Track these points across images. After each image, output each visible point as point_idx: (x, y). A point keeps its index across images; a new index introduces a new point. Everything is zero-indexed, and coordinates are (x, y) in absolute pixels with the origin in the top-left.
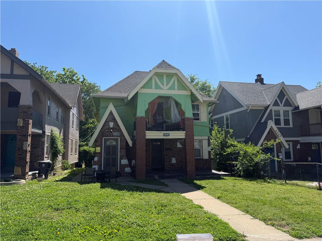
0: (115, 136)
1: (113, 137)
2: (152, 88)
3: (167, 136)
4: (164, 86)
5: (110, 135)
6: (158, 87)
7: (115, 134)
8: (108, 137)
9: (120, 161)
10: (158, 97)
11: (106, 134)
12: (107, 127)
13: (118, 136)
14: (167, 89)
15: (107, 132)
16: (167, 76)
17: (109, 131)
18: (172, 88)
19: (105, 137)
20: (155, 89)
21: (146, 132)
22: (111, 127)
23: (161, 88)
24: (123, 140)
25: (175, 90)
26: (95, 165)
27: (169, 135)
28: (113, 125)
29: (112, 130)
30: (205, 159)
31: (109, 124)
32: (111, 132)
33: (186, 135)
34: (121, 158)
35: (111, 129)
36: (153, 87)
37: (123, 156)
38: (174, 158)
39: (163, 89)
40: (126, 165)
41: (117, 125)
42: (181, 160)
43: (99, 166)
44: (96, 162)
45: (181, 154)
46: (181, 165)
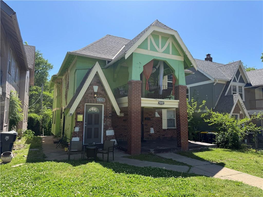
0: (99, 102)
1: (96, 103)
2: (147, 49)
4: (159, 48)
5: (94, 101)
6: (153, 49)
7: (100, 100)
8: (91, 103)
9: (105, 132)
10: (153, 60)
11: (88, 100)
12: (90, 90)
13: (102, 103)
15: (90, 97)
17: (92, 96)
18: (167, 52)
19: (88, 103)
20: (150, 50)
21: (142, 99)
22: (95, 91)
23: (156, 50)
24: (108, 107)
25: (169, 54)
26: (76, 137)
28: (98, 90)
29: (96, 95)
31: (93, 88)
32: (95, 97)
34: (106, 129)
35: (95, 93)
36: (149, 48)
37: (108, 126)
38: (153, 128)
39: (159, 51)
40: (111, 137)
41: (102, 90)
42: (159, 130)
43: (81, 138)
44: (77, 133)
45: (159, 124)
46: (159, 135)
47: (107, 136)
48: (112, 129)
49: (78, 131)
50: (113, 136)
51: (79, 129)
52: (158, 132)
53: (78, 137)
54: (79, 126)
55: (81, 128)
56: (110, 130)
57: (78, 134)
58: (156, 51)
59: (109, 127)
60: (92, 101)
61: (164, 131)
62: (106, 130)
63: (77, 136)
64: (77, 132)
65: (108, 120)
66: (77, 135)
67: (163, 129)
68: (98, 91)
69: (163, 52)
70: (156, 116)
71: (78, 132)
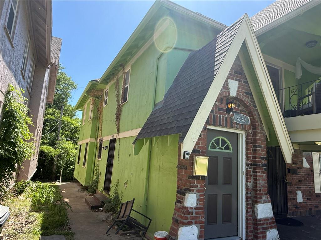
0: (236, 126)
5: (226, 121)
7: (238, 118)
8: (220, 126)
9: (251, 209)
11: (214, 116)
12: (222, 91)
13: (243, 127)
15: (219, 109)
17: (223, 106)
22: (231, 94)
24: (260, 140)
26: (189, 223)
28: (238, 91)
31: (227, 84)
32: (228, 111)
37: (261, 192)
40: (268, 222)
41: (246, 93)
43: (201, 227)
44: (192, 213)
45: (309, 183)
46: (310, 207)
47: (260, 220)
48: (269, 199)
49: (194, 205)
50: (272, 218)
51: (198, 200)
53: (196, 223)
54: (198, 191)
55: (201, 196)
56: (264, 203)
57: (194, 215)
59: (262, 194)
60: (223, 119)
61: (317, 197)
62: (257, 202)
63: (193, 221)
64: (191, 208)
65: (260, 174)
66: (193, 218)
67: (316, 194)
68: (237, 94)
70: (304, 167)
71: (196, 208)
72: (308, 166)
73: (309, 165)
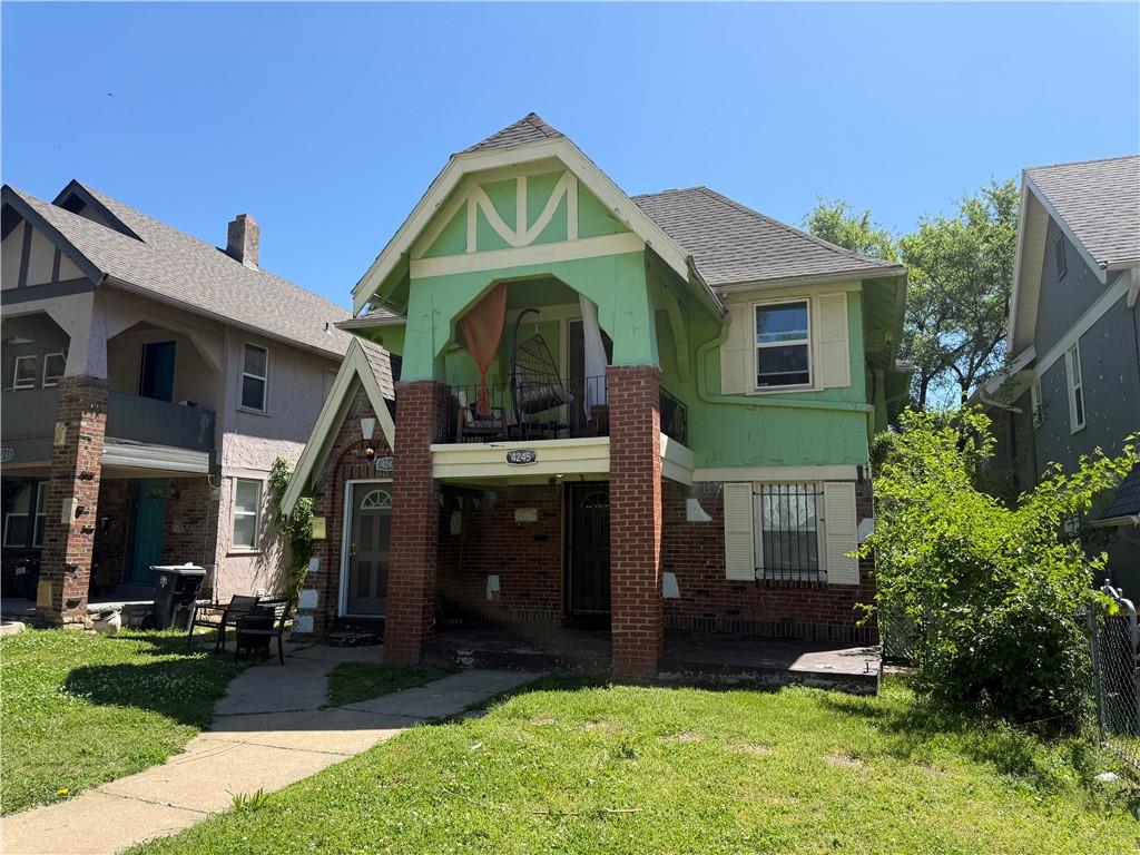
0: (382, 474)
2: (464, 250)
3: (522, 462)
4: (514, 230)
5: (367, 471)
6: (490, 241)
7: (383, 464)
8: (359, 478)
11: (352, 468)
13: (391, 475)
14: (532, 244)
16: (531, 182)
17: (363, 452)
18: (554, 233)
20: (478, 251)
22: (366, 437)
23: (503, 245)
25: (567, 239)
26: (309, 587)
27: (533, 460)
28: (372, 432)
29: (370, 450)
30: (839, 586)
31: (357, 421)
32: (371, 457)
33: (615, 455)
35: (368, 444)
36: (472, 247)
38: (673, 575)
39: (513, 244)
42: (707, 586)
43: (322, 592)
45: (708, 557)
46: (709, 611)
49: (316, 569)
51: (319, 564)
52: (699, 592)
53: (316, 588)
54: (321, 555)
55: (323, 560)
57: (314, 579)
58: (507, 246)
60: (363, 470)
61: (736, 588)
63: (313, 585)
64: (313, 572)
66: (314, 582)
67: (732, 582)
69: (538, 241)
70: (689, 519)
71: (318, 573)
72: (707, 518)
73: (710, 514)
